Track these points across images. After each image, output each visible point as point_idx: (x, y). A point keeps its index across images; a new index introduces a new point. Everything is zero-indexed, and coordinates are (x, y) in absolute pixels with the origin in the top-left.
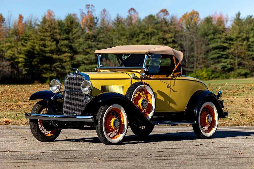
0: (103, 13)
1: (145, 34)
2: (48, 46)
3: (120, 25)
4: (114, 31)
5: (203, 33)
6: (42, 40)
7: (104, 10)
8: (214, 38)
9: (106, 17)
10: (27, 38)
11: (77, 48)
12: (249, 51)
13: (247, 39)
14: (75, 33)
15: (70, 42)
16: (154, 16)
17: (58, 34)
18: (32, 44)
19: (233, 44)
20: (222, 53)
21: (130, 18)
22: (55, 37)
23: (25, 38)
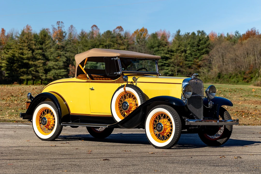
0: (70, 28)
1: (104, 46)
2: (26, 54)
3: (84, 38)
4: (79, 43)
5: (150, 45)
6: (20, 49)
7: (72, 26)
8: (159, 50)
9: (73, 32)
10: (9, 47)
11: (49, 56)
12: (186, 61)
13: (185, 51)
14: (47, 44)
15: (43, 51)
16: (111, 32)
17: (33, 45)
18: (13, 52)
19: (174, 55)
20: (165, 62)
21: (92, 33)
22: (31, 47)
23: (7, 47)
